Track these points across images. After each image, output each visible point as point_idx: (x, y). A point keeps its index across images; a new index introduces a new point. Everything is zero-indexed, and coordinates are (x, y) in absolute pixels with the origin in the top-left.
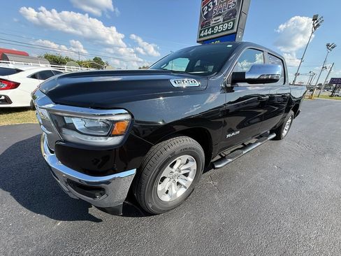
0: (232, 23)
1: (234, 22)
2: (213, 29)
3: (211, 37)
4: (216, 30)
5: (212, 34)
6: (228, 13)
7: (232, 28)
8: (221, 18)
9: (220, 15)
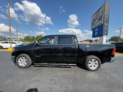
0: (101, 21)
1: (102, 20)
2: (95, 25)
3: (95, 27)
4: (96, 25)
5: (95, 26)
6: (100, 18)
7: (101, 23)
8: (97, 20)
9: (97, 19)
